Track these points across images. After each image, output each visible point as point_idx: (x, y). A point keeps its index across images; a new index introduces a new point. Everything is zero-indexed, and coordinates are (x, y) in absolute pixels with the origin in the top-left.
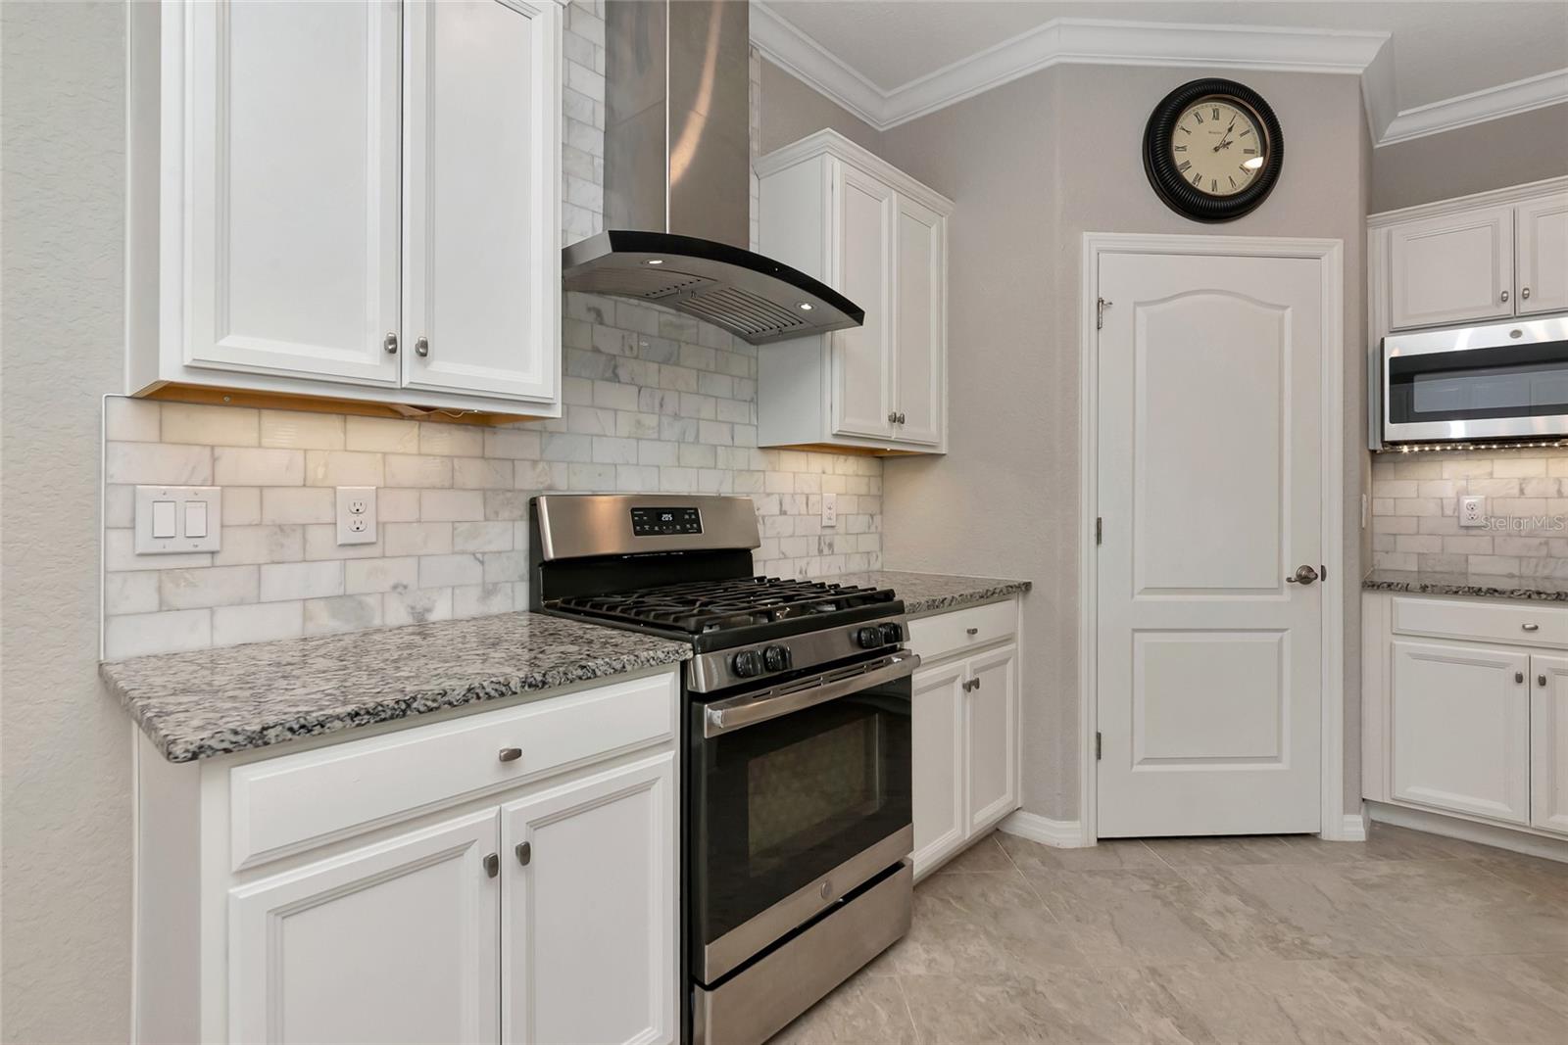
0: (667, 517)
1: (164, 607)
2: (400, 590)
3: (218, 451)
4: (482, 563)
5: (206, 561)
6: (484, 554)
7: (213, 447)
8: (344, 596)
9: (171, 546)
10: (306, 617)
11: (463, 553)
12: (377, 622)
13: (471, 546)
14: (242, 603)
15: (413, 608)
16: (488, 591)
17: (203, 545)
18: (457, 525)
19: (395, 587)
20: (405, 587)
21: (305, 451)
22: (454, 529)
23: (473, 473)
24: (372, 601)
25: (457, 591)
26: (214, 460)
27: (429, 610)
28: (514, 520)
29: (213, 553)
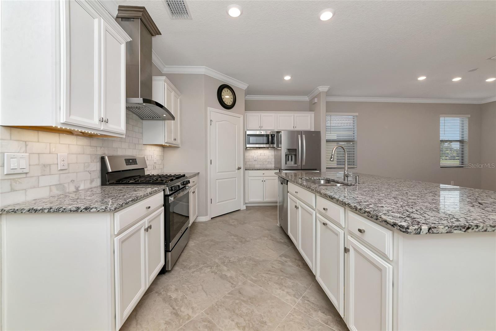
0: (131, 161)
1: (13, 190)
2: (73, 181)
3: (27, 143)
4: (90, 174)
5: (24, 176)
6: (91, 171)
7: (26, 142)
8: (60, 184)
9: (16, 172)
10: (51, 191)
11: (86, 171)
12: (67, 191)
13: (88, 170)
14: (34, 187)
15: (76, 186)
16: (92, 181)
17: (25, 171)
18: (85, 164)
19: (71, 181)
20: (74, 181)
21: (50, 143)
22: (84, 165)
23: (89, 150)
24: (66, 185)
25: (85, 181)
26: (26, 146)
27: (79, 187)
28: (97, 162)
29: (26, 173)
